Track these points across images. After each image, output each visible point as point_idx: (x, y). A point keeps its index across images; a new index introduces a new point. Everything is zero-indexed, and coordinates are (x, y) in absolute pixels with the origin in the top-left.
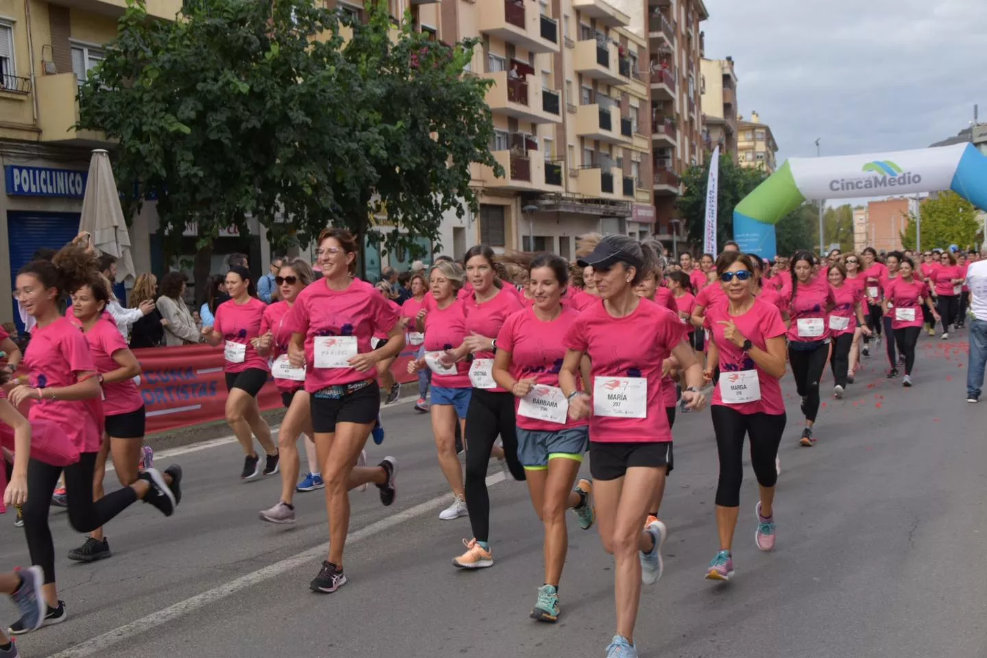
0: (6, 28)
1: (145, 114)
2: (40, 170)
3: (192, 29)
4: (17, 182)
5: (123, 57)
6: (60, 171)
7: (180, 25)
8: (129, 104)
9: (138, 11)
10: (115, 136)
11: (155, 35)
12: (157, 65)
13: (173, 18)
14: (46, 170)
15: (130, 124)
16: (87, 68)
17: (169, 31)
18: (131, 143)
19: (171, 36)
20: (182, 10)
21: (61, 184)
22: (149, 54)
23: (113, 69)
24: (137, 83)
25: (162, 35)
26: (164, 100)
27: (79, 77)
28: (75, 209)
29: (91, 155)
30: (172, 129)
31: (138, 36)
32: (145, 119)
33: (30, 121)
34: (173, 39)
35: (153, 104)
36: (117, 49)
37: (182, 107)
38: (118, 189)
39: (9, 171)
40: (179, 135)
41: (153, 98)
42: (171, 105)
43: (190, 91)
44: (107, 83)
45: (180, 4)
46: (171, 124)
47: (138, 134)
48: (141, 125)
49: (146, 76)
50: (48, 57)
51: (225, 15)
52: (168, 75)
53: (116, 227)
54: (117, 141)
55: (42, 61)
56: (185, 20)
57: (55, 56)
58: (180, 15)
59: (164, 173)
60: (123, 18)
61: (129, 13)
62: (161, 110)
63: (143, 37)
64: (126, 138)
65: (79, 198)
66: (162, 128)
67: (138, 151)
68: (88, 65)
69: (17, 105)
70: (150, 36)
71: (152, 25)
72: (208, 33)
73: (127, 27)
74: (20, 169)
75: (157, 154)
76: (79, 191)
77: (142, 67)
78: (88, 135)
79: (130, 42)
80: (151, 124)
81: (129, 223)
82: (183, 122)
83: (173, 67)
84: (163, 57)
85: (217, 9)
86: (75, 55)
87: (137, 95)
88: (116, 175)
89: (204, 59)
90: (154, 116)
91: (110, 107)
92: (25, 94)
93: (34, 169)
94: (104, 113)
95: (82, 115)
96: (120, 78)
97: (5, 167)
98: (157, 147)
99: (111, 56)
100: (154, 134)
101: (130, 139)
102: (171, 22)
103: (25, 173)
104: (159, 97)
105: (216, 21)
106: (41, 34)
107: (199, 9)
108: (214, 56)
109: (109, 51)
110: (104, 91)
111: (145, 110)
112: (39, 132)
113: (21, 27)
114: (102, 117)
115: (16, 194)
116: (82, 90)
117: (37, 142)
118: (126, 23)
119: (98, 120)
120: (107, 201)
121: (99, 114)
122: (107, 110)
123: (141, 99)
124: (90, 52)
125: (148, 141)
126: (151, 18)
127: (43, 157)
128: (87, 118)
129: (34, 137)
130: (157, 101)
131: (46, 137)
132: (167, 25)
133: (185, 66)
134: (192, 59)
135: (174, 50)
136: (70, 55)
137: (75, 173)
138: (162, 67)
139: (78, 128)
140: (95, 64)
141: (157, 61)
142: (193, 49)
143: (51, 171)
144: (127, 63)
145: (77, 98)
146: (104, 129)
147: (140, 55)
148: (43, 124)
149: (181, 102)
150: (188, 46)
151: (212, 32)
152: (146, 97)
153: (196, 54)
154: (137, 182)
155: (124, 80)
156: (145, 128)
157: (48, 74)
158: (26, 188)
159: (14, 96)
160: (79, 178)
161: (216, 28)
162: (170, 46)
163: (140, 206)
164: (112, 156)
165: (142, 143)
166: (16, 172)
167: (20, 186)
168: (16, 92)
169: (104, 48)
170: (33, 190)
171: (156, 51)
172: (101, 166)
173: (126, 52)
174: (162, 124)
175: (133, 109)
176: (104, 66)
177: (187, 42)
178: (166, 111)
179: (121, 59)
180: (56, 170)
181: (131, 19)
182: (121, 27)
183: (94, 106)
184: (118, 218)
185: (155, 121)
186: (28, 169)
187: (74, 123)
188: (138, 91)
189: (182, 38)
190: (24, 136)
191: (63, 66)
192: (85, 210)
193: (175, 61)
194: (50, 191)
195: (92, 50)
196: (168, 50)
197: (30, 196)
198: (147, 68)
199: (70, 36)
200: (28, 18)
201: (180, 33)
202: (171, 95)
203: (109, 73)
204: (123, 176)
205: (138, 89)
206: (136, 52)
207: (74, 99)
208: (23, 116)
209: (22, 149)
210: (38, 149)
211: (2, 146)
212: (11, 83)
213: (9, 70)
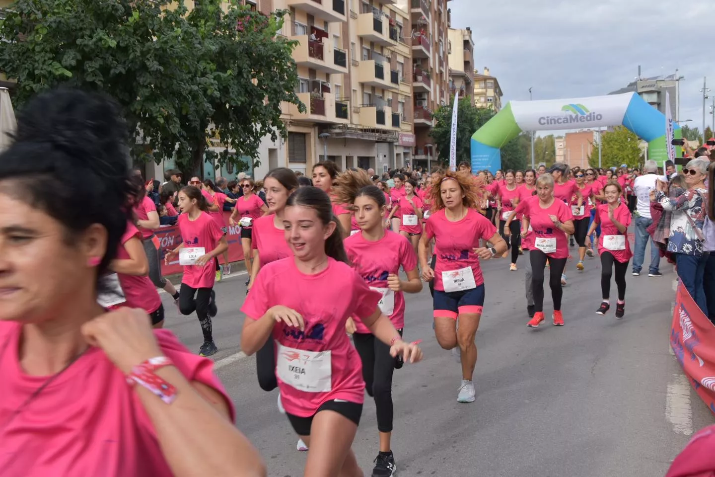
1: (36, 61)
8: (24, 53)
10: (14, 77)
11: (44, 2)
12: (46, 25)
15: (26, 68)
18: (25, 83)
19: (57, 3)
22: (40, 15)
23: (11, 27)
24: (30, 38)
25: (49, 1)
26: (51, 51)
30: (57, 73)
31: (30, 2)
32: (36, 65)
34: (58, 5)
35: (43, 54)
36: (15, 12)
37: (65, 57)
40: (63, 78)
41: (43, 50)
42: (57, 55)
43: (71, 45)
44: (7, 36)
46: (56, 69)
47: (32, 76)
48: (34, 70)
49: (37, 33)
52: (55, 32)
54: (16, 81)
62: (49, 59)
63: (34, 2)
64: (22, 79)
66: (50, 72)
67: (32, 88)
70: (40, 2)
77: (34, 26)
79: (24, 6)
80: (42, 69)
82: (66, 68)
83: (58, 27)
84: (51, 18)
87: (31, 47)
88: (14, 107)
89: (82, 21)
90: (43, 63)
91: (9, 55)
94: (5, 59)
96: (17, 33)
98: (46, 86)
99: (10, 17)
100: (44, 76)
101: (25, 80)
104: (48, 48)
108: (90, 19)
109: (8, 13)
110: (5, 43)
111: (37, 58)
114: (4, 63)
120: (8, 126)
121: (1, 61)
122: (7, 57)
123: (33, 50)
125: (39, 81)
130: (46, 52)
133: (67, 25)
134: (73, 20)
135: (59, 13)
138: (48, 26)
141: (46, 21)
142: (73, 13)
144: (22, 22)
146: (5, 72)
147: (33, 17)
149: (64, 53)
150: (69, 11)
152: (37, 49)
153: (76, 17)
155: (20, 35)
156: (37, 72)
162: (56, 11)
164: (12, 92)
165: (34, 83)
169: (3, 10)
171: (45, 14)
172: (3, 99)
173: (21, 14)
174: (50, 69)
175: (28, 57)
176: (4, 24)
177: (70, 8)
178: (53, 59)
179: (18, 19)
185: (45, 67)
188: (32, 43)
189: (65, 5)
193: (60, 22)
196: (54, 14)
198: (38, 26)
202: (57, 47)
203: (8, 29)
204: (20, 107)
205: (31, 42)
206: (29, 14)
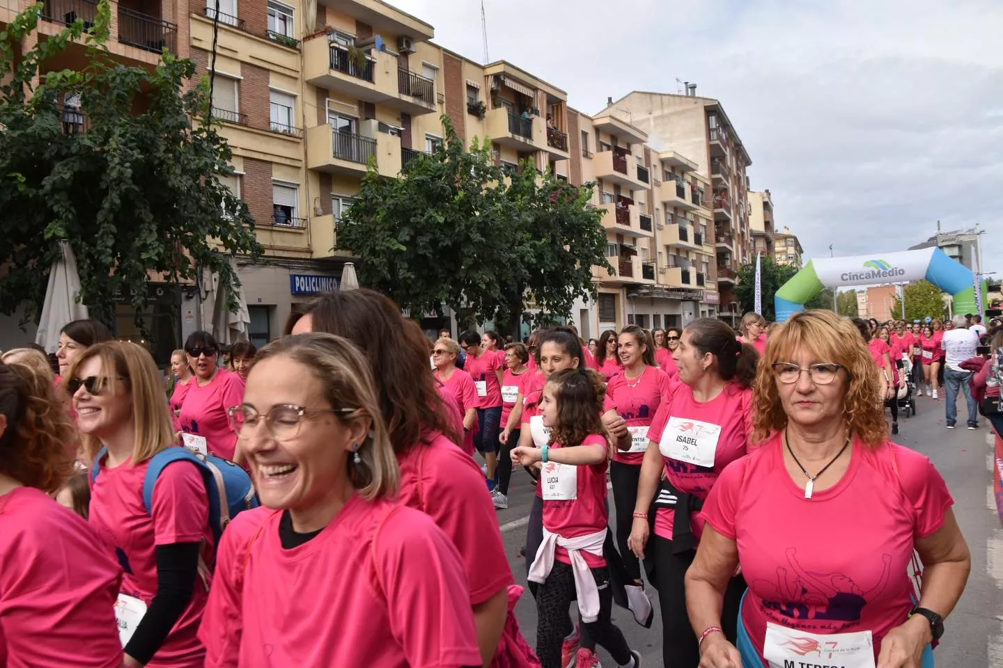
0: (294, 189)
1: (376, 239)
2: (312, 277)
3: (408, 183)
4: (297, 285)
5: (364, 203)
7: (401, 181)
8: (367, 233)
9: (373, 173)
10: (359, 253)
11: (384, 188)
12: (386, 207)
13: (395, 177)
14: (315, 277)
15: (368, 245)
16: (341, 211)
17: (392, 185)
18: (367, 258)
19: (395, 188)
20: (401, 171)
21: (324, 284)
22: (381, 200)
23: (358, 211)
24: (372, 219)
25: (388, 187)
26: (390, 229)
27: (337, 217)
29: (343, 266)
30: (394, 248)
31: (374, 189)
32: (377, 242)
33: (305, 246)
35: (382, 232)
36: (361, 198)
37: (401, 233)
39: (293, 278)
40: (399, 252)
41: (383, 229)
42: (394, 232)
43: (406, 223)
44: (354, 220)
45: (399, 167)
46: (394, 245)
47: (373, 252)
48: (375, 246)
49: (378, 214)
50: (318, 205)
51: (429, 173)
52: (393, 213)
54: (360, 257)
55: (315, 208)
56: (403, 178)
57: (322, 203)
58: (400, 175)
59: (389, 277)
60: (364, 178)
61: (368, 175)
62: (388, 236)
63: (376, 189)
64: (365, 255)
66: (388, 248)
67: (373, 262)
68: (343, 209)
69: (298, 237)
70: (381, 188)
71: (382, 181)
72: (418, 185)
73: (366, 183)
74: (300, 276)
75: (385, 265)
77: (375, 209)
78: (341, 253)
79: (368, 193)
80: (381, 245)
82: (401, 243)
83: (395, 208)
85: (423, 169)
86: (334, 203)
87: (373, 228)
88: (358, 279)
89: (415, 202)
90: (383, 240)
91: (356, 235)
92: (303, 230)
93: (308, 276)
94: (351, 239)
95: (338, 241)
96: (362, 216)
97: (291, 276)
98: (385, 260)
99: (357, 202)
100: (384, 252)
101: (367, 255)
102: (395, 179)
103: (302, 278)
104: (386, 227)
105: (424, 177)
106: (315, 191)
107: (412, 170)
108: (422, 200)
109: (355, 200)
110: (352, 225)
111: (377, 236)
112: (311, 252)
113: (302, 188)
114: (350, 242)
115: (297, 293)
116: (338, 225)
117: (311, 259)
118: (366, 181)
119: (348, 244)
121: (348, 240)
122: (353, 237)
123: (375, 229)
124: (344, 200)
125: (379, 256)
126: (381, 177)
127: (312, 268)
128: (341, 243)
129: (308, 256)
130: (385, 230)
131: (316, 256)
132: (392, 181)
133: (403, 207)
134: (407, 202)
135: (396, 197)
136: (331, 203)
137: (333, 278)
138: (388, 208)
139: (335, 249)
140: (347, 208)
141: (386, 204)
142: (408, 196)
143: (318, 277)
144: (366, 206)
145: (335, 230)
146: (351, 249)
147: (374, 201)
148: (314, 248)
149: (399, 230)
150: (404, 194)
151: (420, 184)
152: (378, 228)
153: (410, 199)
155: (364, 217)
156: (377, 248)
157: (318, 216)
158: (303, 289)
159: (298, 231)
160: (335, 280)
161: (423, 181)
162: (394, 195)
164: (357, 268)
165: (375, 258)
166: (297, 278)
167: (299, 287)
168: (298, 228)
169: (352, 198)
170: (307, 290)
171: (385, 198)
172: (350, 273)
173: (366, 199)
174: (387, 245)
175: (371, 236)
176: (352, 209)
177: (404, 191)
178: (391, 236)
179: (362, 204)
180: (321, 277)
181: (370, 179)
182: (363, 184)
183: (345, 235)
185: (384, 243)
186: (304, 276)
187: (332, 246)
189: (402, 189)
190: (303, 256)
191: (327, 210)
193: (397, 204)
194: (317, 290)
195: (345, 200)
196: (392, 197)
197: (305, 294)
198: (379, 209)
199: (331, 191)
200: (307, 182)
201: (400, 186)
202: (394, 226)
203: (355, 213)
204: (362, 279)
205: (373, 223)
206: (372, 199)
207: (333, 231)
208: (301, 243)
209: (301, 263)
210: (311, 264)
211: (289, 263)
212: (295, 223)
213: (294, 214)
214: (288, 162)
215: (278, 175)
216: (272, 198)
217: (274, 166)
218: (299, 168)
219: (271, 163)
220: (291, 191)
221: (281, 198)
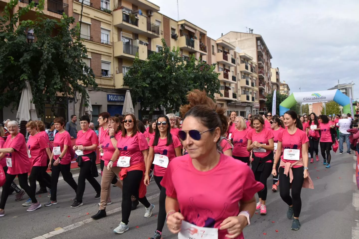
0: (109, 64)
1: (138, 82)
2: (115, 95)
3: (149, 63)
4: (110, 98)
5: (134, 69)
6: (119, 95)
7: (147, 62)
9: (137, 59)
10: (131, 87)
11: (141, 64)
12: (141, 71)
13: (145, 60)
14: (116, 95)
15: (135, 85)
16: (126, 72)
17: (144, 63)
19: (145, 64)
21: (119, 98)
22: (140, 68)
23: (132, 72)
24: (137, 75)
25: (143, 64)
26: (143, 79)
27: (124, 74)
28: (122, 104)
29: (126, 91)
30: (144, 85)
31: (137, 64)
33: (113, 84)
34: (145, 65)
35: (140, 80)
37: (147, 80)
38: (132, 100)
39: (108, 96)
40: (146, 87)
42: (144, 80)
43: (148, 76)
44: (130, 75)
45: (146, 56)
47: (137, 87)
48: (137, 84)
50: (117, 70)
51: (157, 59)
52: (143, 73)
53: (131, 108)
54: (132, 88)
55: (116, 71)
56: (148, 61)
57: (119, 69)
58: (147, 59)
59: (142, 96)
60: (134, 60)
61: (135, 59)
63: (138, 65)
64: (134, 88)
65: (123, 102)
66: (142, 85)
67: (137, 91)
68: (126, 71)
69: (110, 81)
71: (141, 62)
72: (153, 63)
74: (110, 95)
75: (141, 91)
76: (123, 100)
77: (138, 71)
78: (125, 87)
79: (135, 66)
81: (134, 107)
82: (147, 84)
83: (145, 71)
85: (155, 58)
86: (123, 69)
87: (137, 78)
88: (131, 97)
89: (152, 69)
90: (140, 82)
92: (112, 78)
94: (129, 82)
95: (124, 83)
96: (133, 74)
97: (107, 95)
98: (141, 90)
99: (131, 69)
100: (140, 87)
102: (144, 61)
103: (111, 96)
104: (142, 78)
105: (155, 60)
106: (116, 65)
107: (151, 58)
108: (154, 69)
110: (129, 77)
111: (138, 81)
112: (115, 86)
113: (112, 64)
114: (129, 83)
115: (109, 101)
116: (124, 77)
117: (114, 89)
118: (135, 61)
119: (128, 84)
120: (129, 102)
121: (128, 82)
122: (130, 81)
123: (137, 79)
124: (126, 68)
126: (140, 60)
127: (116, 93)
129: (113, 88)
131: (116, 88)
132: (144, 62)
133: (148, 71)
134: (149, 69)
136: (122, 69)
138: (143, 71)
139: (123, 86)
140: (128, 71)
142: (149, 67)
143: (117, 95)
144: (134, 70)
146: (129, 86)
147: (138, 69)
148: (116, 85)
150: (148, 66)
151: (154, 63)
152: (139, 78)
153: (150, 68)
154: (136, 98)
155: (134, 74)
156: (138, 85)
157: (117, 73)
158: (111, 99)
159: (110, 79)
160: (123, 97)
161: (155, 62)
162: (144, 66)
163: (136, 103)
164: (131, 92)
165: (137, 89)
168: (110, 78)
169: (129, 67)
170: (113, 100)
171: (141, 68)
172: (128, 94)
173: (135, 68)
174: (142, 84)
175: (136, 81)
176: (129, 71)
177: (148, 65)
178: (143, 81)
179: (133, 70)
180: (118, 95)
181: (136, 61)
182: (133, 62)
183: (127, 81)
184: (132, 106)
185: (141, 84)
186: (112, 95)
187: (122, 84)
189: (147, 65)
190: (111, 88)
191: (120, 71)
192: (124, 104)
193: (146, 70)
194: (117, 100)
195: (127, 68)
196: (144, 67)
197: (112, 101)
198: (139, 72)
199: (122, 65)
200: (114, 61)
201: (147, 63)
203: (131, 73)
204: (133, 96)
206: (137, 68)
207: (122, 79)
208: (111, 83)
209: (111, 90)
210: (114, 90)
211: (107, 90)
212: (109, 76)
213: (109, 73)
214: (107, 54)
215: (103, 59)
216: (101, 67)
217: (102, 56)
218: (111, 56)
219: (101, 54)
220: (108, 65)
221: (104, 67)
